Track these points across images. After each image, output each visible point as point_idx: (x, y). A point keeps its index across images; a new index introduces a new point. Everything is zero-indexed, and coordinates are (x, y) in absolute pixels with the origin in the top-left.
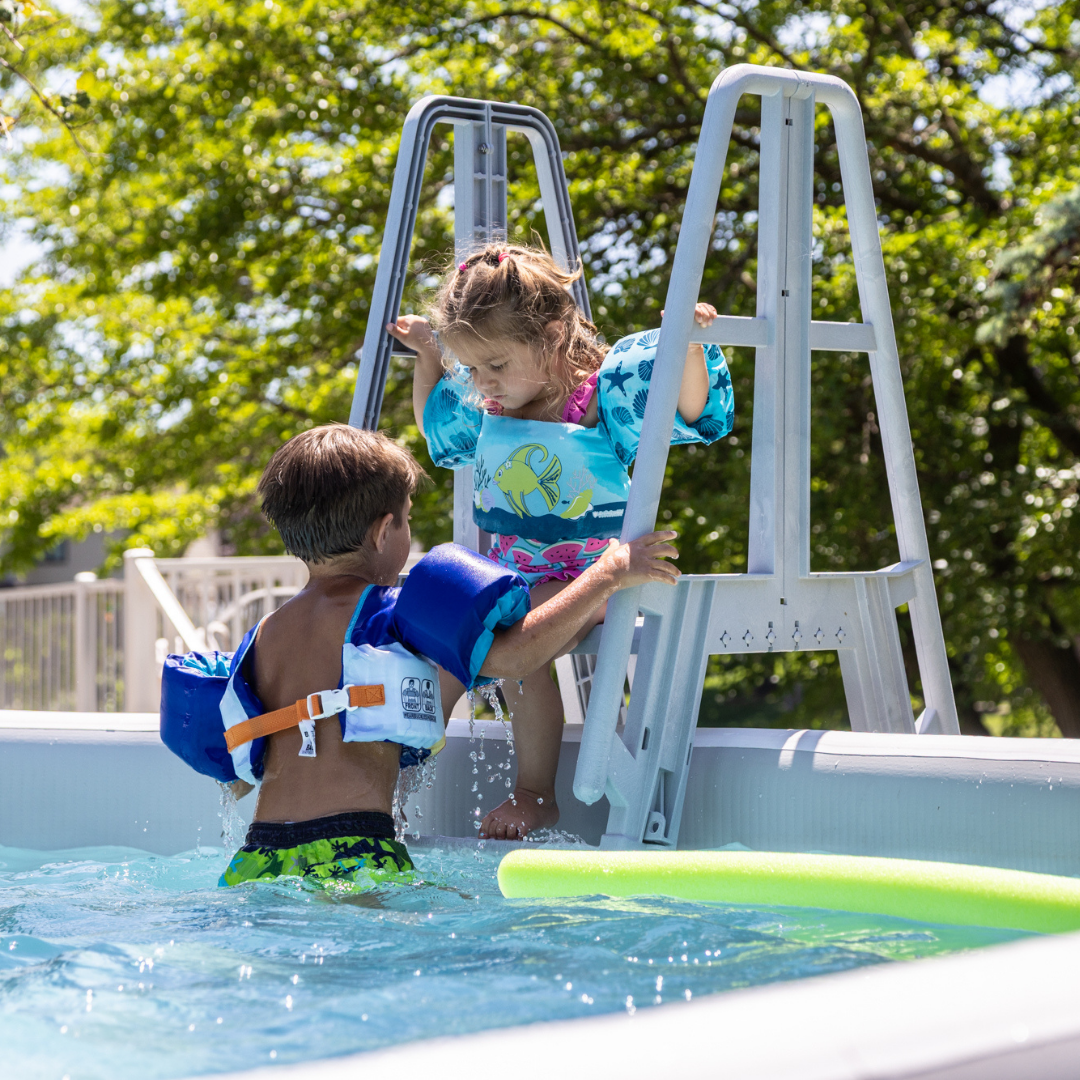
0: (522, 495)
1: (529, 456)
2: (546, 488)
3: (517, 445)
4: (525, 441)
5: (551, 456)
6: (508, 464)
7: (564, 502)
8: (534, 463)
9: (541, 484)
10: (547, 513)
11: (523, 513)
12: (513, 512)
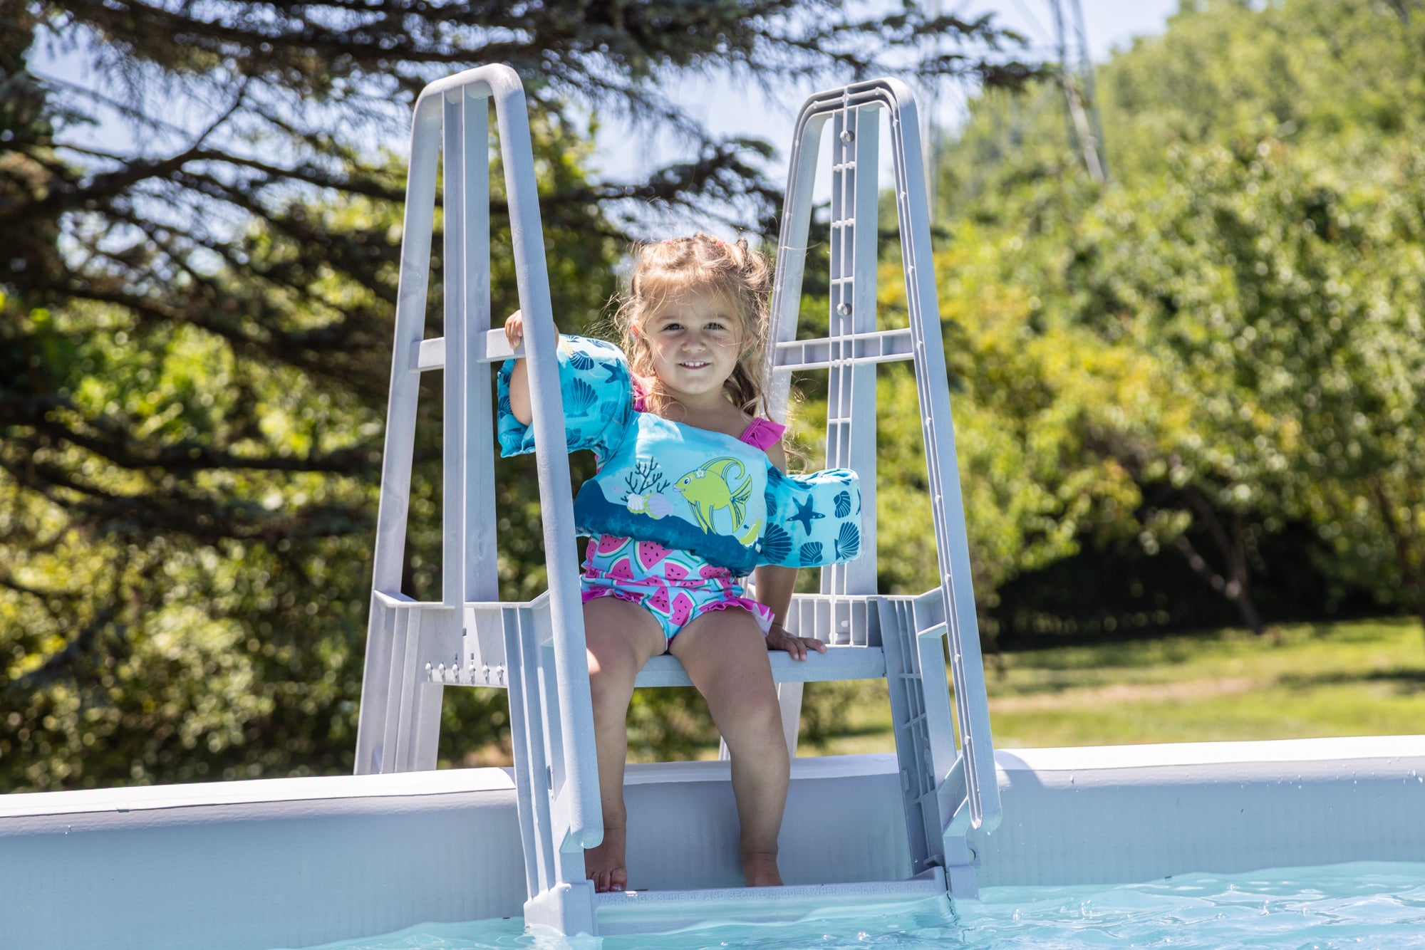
0: (712, 509)
1: (726, 469)
2: (736, 507)
3: (715, 455)
4: (722, 454)
5: (746, 475)
6: (700, 473)
7: (746, 527)
8: (730, 478)
9: (733, 502)
10: (730, 534)
11: (709, 529)
12: (697, 525)
